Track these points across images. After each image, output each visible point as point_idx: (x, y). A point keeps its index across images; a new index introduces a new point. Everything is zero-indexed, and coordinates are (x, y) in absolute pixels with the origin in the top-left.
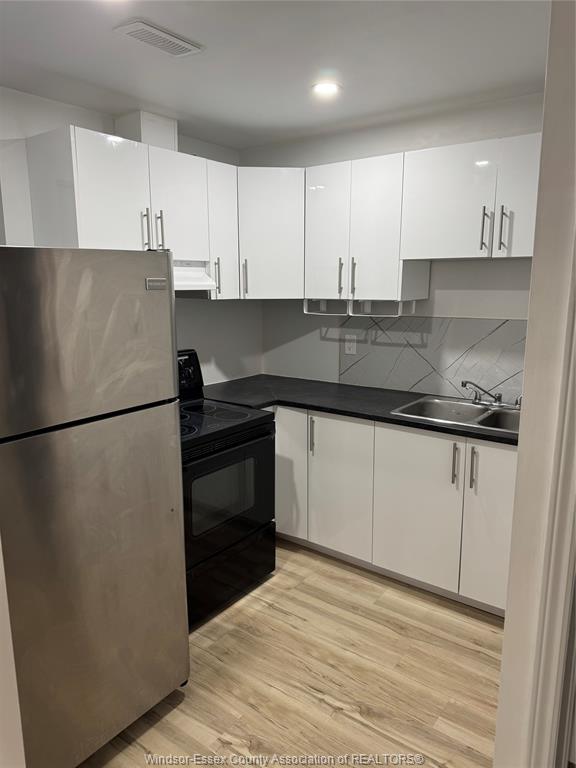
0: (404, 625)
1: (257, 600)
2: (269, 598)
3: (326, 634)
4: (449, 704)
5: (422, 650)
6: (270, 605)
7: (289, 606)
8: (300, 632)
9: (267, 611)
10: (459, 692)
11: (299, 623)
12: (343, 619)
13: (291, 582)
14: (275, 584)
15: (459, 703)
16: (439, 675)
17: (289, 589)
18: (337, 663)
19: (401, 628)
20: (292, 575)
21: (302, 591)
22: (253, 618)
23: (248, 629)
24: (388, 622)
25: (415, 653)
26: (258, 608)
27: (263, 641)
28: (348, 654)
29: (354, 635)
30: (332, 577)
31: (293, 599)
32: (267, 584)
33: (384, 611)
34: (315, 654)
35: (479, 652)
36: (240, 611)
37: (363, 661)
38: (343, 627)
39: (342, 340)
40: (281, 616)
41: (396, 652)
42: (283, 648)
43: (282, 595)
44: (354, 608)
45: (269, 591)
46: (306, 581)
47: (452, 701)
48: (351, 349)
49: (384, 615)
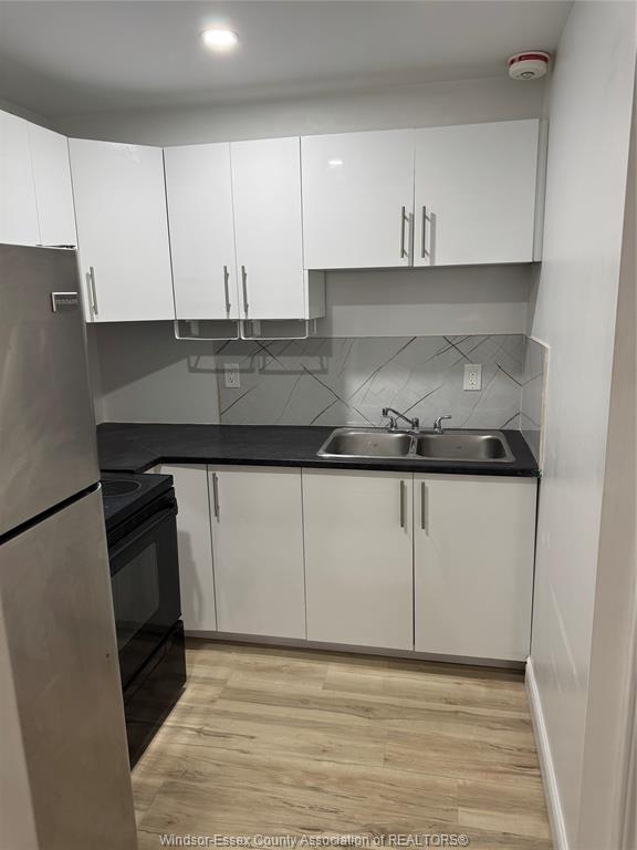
0: (368, 706)
1: (177, 729)
2: (193, 722)
3: (287, 748)
4: (460, 787)
5: (399, 730)
6: (199, 732)
7: (224, 725)
8: (254, 756)
9: (200, 742)
10: (463, 768)
11: (245, 744)
12: (296, 720)
13: (211, 692)
14: (192, 700)
15: (468, 782)
16: (432, 754)
17: (213, 701)
18: (317, 783)
19: (366, 710)
20: (207, 681)
21: (231, 699)
22: (184, 757)
23: (184, 774)
24: (348, 707)
25: (395, 736)
26: (185, 740)
27: (211, 785)
28: (326, 766)
29: (320, 737)
30: (259, 670)
31: (225, 714)
32: (181, 703)
33: (338, 694)
34: (286, 780)
35: (457, 712)
36: (161, 753)
37: (346, 768)
38: (302, 731)
39: (220, 371)
40: (218, 742)
41: (376, 742)
42: (243, 788)
43: (208, 712)
44: (304, 702)
45: (188, 712)
46: (229, 684)
47: (461, 782)
48: (233, 381)
49: (342, 699)
